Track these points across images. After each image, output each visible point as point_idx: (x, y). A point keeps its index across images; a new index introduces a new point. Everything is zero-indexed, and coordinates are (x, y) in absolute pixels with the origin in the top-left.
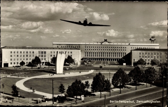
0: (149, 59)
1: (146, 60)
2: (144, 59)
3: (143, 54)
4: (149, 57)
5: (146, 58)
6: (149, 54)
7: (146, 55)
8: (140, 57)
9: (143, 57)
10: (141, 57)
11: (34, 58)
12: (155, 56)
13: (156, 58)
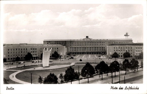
0: (122, 52)
1: (119, 53)
2: (118, 52)
3: (117, 48)
4: (122, 51)
5: (119, 52)
6: (122, 48)
7: (119, 49)
8: (114, 50)
9: (117, 51)
10: (116, 51)
11: (27, 54)
12: (126, 49)
13: (128, 51)
